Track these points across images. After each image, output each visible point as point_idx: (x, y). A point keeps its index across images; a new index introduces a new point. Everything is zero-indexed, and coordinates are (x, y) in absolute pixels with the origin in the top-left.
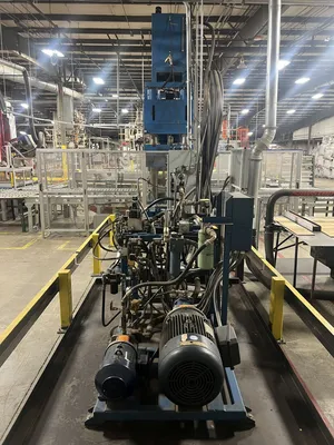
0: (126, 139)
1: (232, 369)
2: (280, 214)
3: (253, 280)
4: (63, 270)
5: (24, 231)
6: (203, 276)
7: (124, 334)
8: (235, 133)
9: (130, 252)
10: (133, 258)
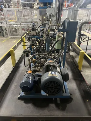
0: (35, 8)
1: (66, 82)
2: (83, 31)
3: (72, 52)
4: (12, 49)
5: (3, 37)
6: (57, 51)
7: (31, 70)
8: (69, 5)
9: (32, 43)
10: (33, 45)
